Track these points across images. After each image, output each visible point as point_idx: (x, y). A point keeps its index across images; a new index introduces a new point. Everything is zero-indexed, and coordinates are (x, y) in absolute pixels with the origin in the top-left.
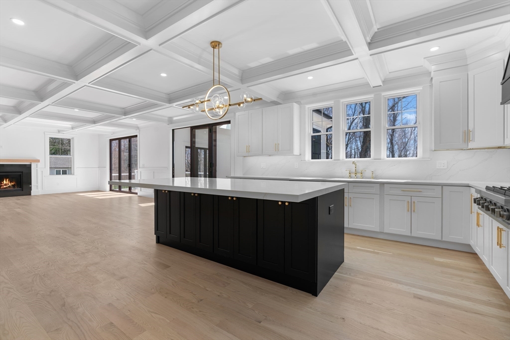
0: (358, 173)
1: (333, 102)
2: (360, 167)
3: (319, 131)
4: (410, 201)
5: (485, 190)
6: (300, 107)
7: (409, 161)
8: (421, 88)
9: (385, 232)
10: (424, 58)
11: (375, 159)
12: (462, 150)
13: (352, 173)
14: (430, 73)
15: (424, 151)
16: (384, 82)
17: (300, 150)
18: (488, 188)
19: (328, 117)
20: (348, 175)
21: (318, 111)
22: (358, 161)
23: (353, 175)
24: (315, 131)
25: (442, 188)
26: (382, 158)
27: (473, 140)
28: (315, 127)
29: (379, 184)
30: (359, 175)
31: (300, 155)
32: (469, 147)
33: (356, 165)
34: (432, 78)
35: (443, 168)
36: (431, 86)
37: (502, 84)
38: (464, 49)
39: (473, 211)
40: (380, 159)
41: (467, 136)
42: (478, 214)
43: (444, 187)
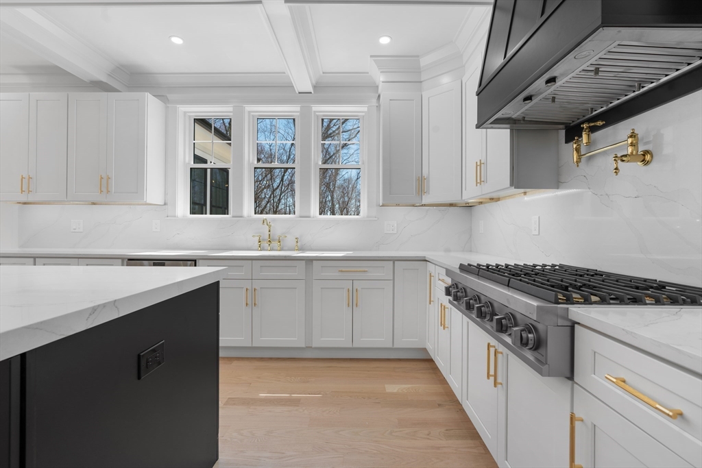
0: (274, 240)
1: (231, 109)
2: (278, 231)
3: (205, 161)
4: (351, 289)
5: (458, 271)
6: (167, 108)
7: (350, 221)
8: (366, 109)
9: (313, 346)
10: (371, 56)
11: (301, 217)
12: (414, 206)
13: (264, 240)
14: (377, 87)
15: (369, 206)
16: (315, 87)
17: (166, 194)
18: (463, 268)
19: (224, 135)
20: (257, 244)
21: (204, 123)
22: (274, 220)
23: (265, 244)
24: (198, 159)
25: (394, 263)
26: (312, 215)
27: (428, 192)
28: (198, 153)
29: (304, 262)
30: (275, 244)
31: (165, 204)
32: (423, 203)
33: (270, 226)
34: (379, 96)
35: (391, 232)
36: (378, 107)
37: (478, 94)
38: (418, 56)
39: (432, 300)
40: (309, 217)
41: (421, 185)
42: (443, 308)
43: (396, 262)
